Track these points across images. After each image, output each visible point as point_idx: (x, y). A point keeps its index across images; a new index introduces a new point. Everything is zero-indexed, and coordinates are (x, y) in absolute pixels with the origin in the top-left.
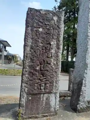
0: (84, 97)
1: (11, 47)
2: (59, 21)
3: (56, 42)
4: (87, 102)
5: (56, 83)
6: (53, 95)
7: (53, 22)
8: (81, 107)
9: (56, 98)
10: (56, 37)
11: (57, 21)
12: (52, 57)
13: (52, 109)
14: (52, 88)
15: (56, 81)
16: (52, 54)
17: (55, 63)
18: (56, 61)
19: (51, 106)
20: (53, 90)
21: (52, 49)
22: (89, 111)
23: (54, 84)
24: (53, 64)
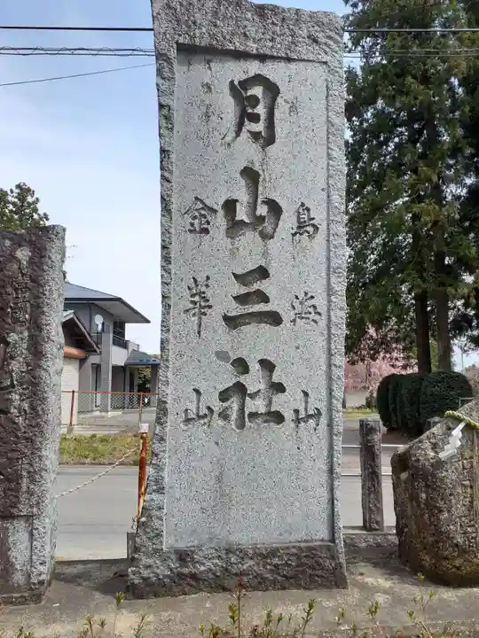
0: (159, 535)
1: (148, 322)
2: (36, 260)
3: (26, 334)
4: (173, 556)
5: (33, 481)
6: (21, 525)
7: (16, 266)
8: (146, 573)
9: (31, 535)
10: (27, 316)
11: (31, 261)
12: (13, 386)
13: (19, 578)
14: (14, 500)
15: (29, 472)
16: (12, 376)
17: (26, 406)
18: (28, 400)
19: (12, 565)
20: (21, 507)
21: (12, 358)
22: (185, 594)
23: (25, 482)
24: (20, 413)
